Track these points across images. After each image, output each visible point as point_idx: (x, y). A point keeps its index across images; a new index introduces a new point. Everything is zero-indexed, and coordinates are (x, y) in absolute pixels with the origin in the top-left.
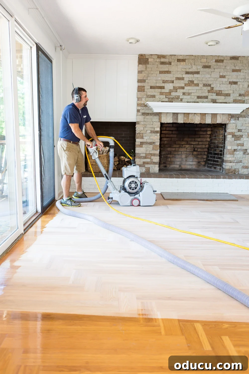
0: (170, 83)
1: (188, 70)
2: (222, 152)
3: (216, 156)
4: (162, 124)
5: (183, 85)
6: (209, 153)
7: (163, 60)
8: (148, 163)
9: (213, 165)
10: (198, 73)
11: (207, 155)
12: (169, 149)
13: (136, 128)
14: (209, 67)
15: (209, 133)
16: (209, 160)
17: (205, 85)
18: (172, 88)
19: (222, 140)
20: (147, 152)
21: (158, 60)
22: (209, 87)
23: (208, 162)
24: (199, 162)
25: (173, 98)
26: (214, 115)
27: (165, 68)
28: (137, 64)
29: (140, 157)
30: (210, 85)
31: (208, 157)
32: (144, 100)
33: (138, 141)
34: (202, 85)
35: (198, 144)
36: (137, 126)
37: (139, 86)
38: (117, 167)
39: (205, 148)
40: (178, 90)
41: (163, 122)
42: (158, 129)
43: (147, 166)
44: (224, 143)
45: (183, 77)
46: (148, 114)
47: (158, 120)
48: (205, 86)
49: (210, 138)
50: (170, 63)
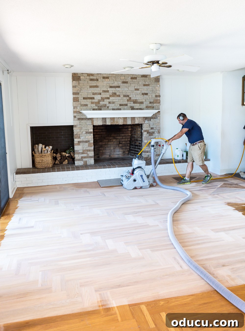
0: (98, 94)
1: (111, 85)
2: (140, 144)
3: (136, 147)
4: (94, 126)
5: (109, 96)
6: (131, 144)
7: (92, 77)
8: (85, 157)
9: (135, 153)
10: (119, 87)
11: (129, 146)
12: (100, 143)
13: (73, 130)
14: (126, 82)
15: (130, 129)
16: (132, 150)
17: (125, 96)
18: (100, 99)
19: (140, 136)
20: (84, 149)
21: (88, 77)
22: (128, 97)
23: (131, 151)
24: (124, 152)
25: (101, 106)
26: (133, 119)
27: (94, 83)
28: (71, 80)
29: (79, 153)
30: (128, 96)
31: (130, 147)
32: (79, 108)
33: (76, 140)
34: (123, 96)
35: (122, 139)
36: (74, 128)
37: (74, 98)
38: (59, 161)
39: (128, 141)
40: (105, 100)
41: (95, 124)
42: (92, 130)
43: (84, 160)
44: (142, 138)
45: (108, 90)
46: (82, 119)
47: (91, 123)
48: (125, 97)
49: (131, 133)
50: (97, 80)
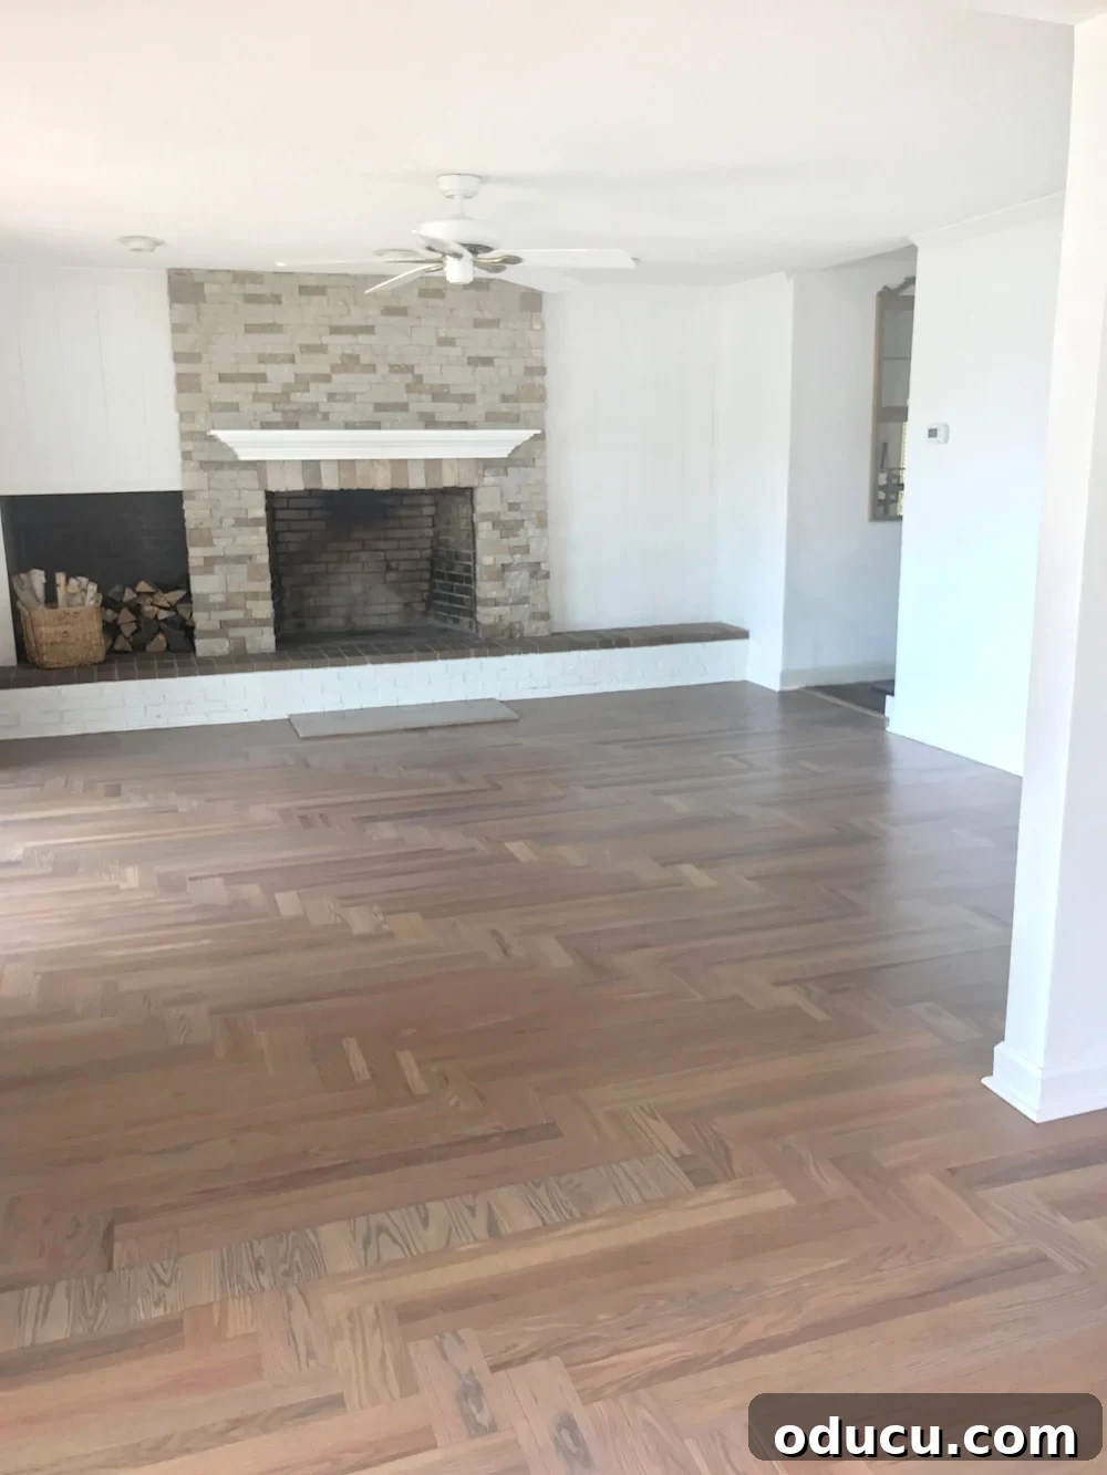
0: (284, 361)
1: (337, 322)
2: (470, 572)
3: (457, 584)
4: (270, 496)
5: (327, 370)
6: (435, 574)
7: (251, 289)
8: (236, 624)
9: (451, 611)
10: (369, 330)
11: (429, 581)
12: (306, 568)
13: (183, 511)
14: (401, 311)
15: (429, 511)
16: (438, 597)
17: (395, 369)
18: (292, 380)
19: (468, 536)
20: (232, 589)
21: (235, 288)
22: (410, 376)
23: (436, 602)
24: (407, 605)
25: (295, 412)
26: (433, 465)
27: (265, 313)
28: (165, 298)
29: (210, 607)
30: (409, 369)
31: (433, 586)
32: (203, 420)
33: (196, 554)
34: (387, 368)
35: (398, 549)
36: (187, 505)
37: (179, 376)
38: (131, 640)
39: (421, 559)
40: (312, 386)
41: (272, 488)
42: (261, 513)
43: (233, 633)
44: (475, 547)
45: (324, 342)
46: (219, 465)
47: (255, 484)
48: (396, 372)
49: (433, 526)
50: (277, 300)
